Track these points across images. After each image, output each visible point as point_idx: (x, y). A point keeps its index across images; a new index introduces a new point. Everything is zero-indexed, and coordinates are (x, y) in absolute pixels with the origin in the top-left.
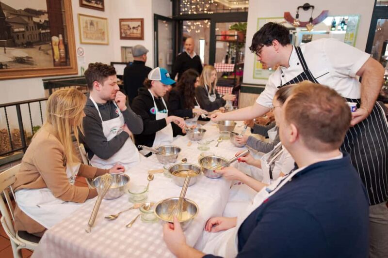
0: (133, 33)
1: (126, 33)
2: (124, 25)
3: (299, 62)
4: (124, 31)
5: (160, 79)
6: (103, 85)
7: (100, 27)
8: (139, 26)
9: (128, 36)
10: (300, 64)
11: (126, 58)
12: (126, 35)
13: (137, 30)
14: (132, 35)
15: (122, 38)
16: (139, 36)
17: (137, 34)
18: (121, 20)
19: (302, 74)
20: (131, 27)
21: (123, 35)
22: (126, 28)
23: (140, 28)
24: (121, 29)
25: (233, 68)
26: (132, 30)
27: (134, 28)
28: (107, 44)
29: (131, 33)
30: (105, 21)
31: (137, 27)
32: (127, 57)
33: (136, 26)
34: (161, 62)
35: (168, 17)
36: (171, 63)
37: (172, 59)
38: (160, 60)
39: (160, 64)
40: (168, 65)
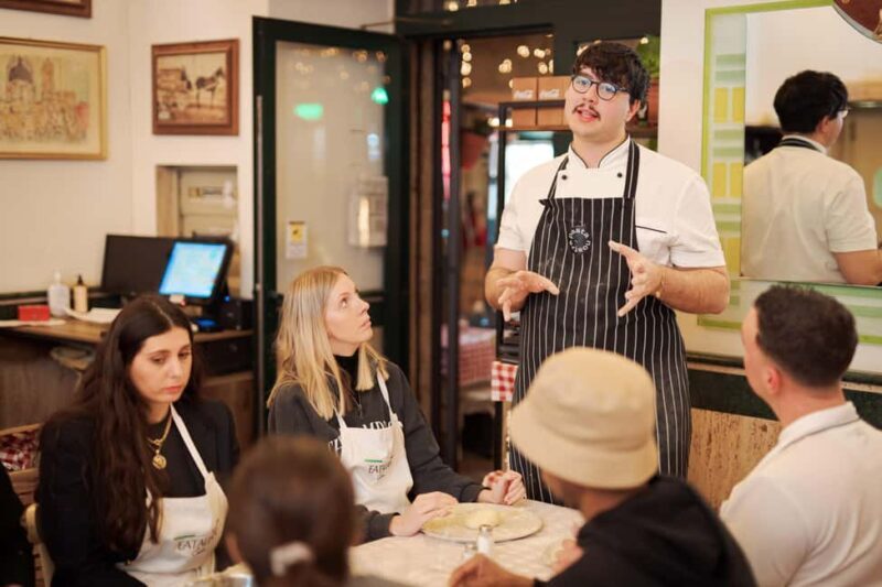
0: (199, 106)
1: (175, 105)
2: (167, 72)
3: (624, 173)
4: (166, 97)
7: (61, 83)
8: (219, 73)
9: (182, 121)
10: (624, 179)
11: (181, 216)
12: (173, 115)
13: (213, 90)
14: (193, 111)
15: (161, 128)
16: (220, 115)
17: (212, 107)
18: (160, 51)
19: (618, 200)
20: (193, 80)
21: (164, 116)
22: (173, 86)
23: (222, 83)
24: (155, 87)
26: (194, 92)
27: (201, 82)
28: (99, 158)
29: (190, 106)
30: (93, 56)
31: (212, 80)
32: (186, 210)
33: (208, 74)
34: (295, 232)
35: (364, 26)
36: (381, 239)
37: (384, 218)
38: (292, 223)
39: (292, 244)
40: (357, 248)
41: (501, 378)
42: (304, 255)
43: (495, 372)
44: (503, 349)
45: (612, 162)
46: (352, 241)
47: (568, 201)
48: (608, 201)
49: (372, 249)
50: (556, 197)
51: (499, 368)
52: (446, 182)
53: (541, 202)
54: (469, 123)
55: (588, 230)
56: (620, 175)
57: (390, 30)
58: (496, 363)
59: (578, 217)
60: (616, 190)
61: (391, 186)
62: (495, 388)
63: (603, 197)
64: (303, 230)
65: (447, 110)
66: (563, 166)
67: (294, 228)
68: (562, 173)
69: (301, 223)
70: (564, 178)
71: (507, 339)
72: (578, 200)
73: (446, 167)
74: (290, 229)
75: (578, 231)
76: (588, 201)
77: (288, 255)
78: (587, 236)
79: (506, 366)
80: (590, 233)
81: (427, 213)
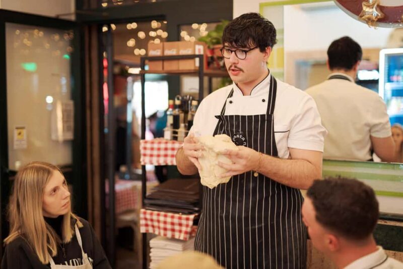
3: (267, 100)
10: (266, 103)
19: (263, 116)
34: (20, 134)
35: (58, 16)
36: (70, 136)
37: (72, 124)
38: (17, 128)
39: (17, 141)
40: (57, 142)
41: (146, 219)
42: (25, 146)
43: (142, 216)
44: (146, 201)
45: (258, 91)
46: (54, 137)
47: (231, 117)
48: (256, 117)
49: (66, 142)
50: (225, 115)
51: (145, 213)
52: (106, 103)
53: (216, 117)
54: (117, 70)
55: (244, 136)
56: (264, 101)
57: (73, 18)
58: (143, 210)
59: (238, 127)
60: (262, 110)
61: (76, 105)
62: (142, 225)
63: (253, 115)
64: (24, 132)
65: (105, 63)
66: (231, 95)
67: (19, 131)
68: (230, 99)
69: (23, 128)
70: (231, 102)
71: (149, 195)
72: (237, 117)
73: (106, 95)
74: (16, 132)
75: (238, 136)
76: (243, 117)
77: (15, 147)
78: (243, 139)
79: (149, 212)
80: (245, 138)
81: (96, 120)
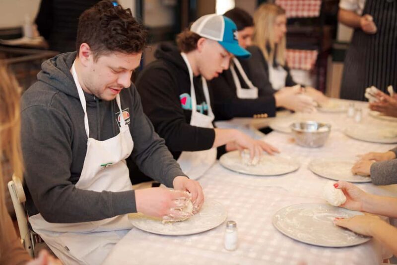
5: (221, 39)
6: (96, 59)
25: (318, 8)
